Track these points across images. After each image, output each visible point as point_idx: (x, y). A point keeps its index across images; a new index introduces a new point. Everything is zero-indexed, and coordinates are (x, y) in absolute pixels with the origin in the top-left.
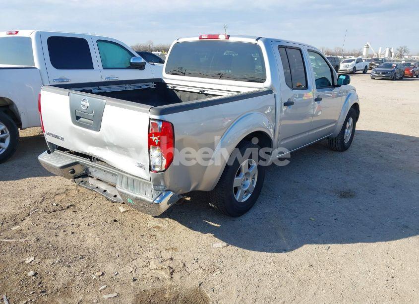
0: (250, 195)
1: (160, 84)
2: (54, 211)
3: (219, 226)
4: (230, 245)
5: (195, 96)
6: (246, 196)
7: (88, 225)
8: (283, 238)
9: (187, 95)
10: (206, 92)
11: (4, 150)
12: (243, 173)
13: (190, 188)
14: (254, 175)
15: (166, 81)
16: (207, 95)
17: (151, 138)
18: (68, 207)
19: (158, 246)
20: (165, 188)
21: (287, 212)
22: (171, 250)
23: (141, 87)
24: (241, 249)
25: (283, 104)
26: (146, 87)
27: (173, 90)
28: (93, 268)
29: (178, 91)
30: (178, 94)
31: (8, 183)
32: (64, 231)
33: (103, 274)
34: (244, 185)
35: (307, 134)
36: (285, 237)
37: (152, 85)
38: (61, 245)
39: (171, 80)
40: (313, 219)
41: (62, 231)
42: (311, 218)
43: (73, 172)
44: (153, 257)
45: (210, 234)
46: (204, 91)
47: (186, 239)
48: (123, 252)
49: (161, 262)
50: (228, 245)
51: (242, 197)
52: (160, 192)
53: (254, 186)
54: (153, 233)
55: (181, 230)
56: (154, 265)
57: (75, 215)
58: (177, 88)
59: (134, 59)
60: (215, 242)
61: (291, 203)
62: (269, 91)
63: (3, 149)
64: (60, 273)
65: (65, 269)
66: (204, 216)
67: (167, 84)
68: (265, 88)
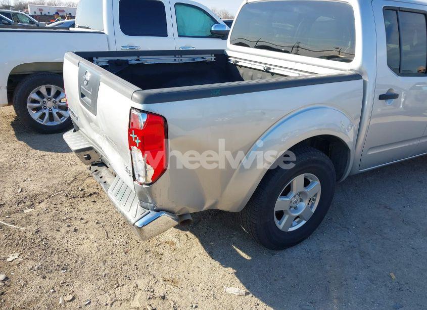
0: (304, 222)
1: (221, 56)
2: (74, 197)
3: (249, 258)
4: (251, 295)
5: (259, 75)
6: (299, 222)
7: (97, 223)
8: (335, 301)
9: (251, 73)
10: (272, 71)
11: (66, 119)
12: (295, 191)
13: (203, 206)
14: (316, 195)
15: (229, 53)
16: (273, 74)
17: (131, 135)
18: (91, 195)
19: (157, 273)
20: (154, 207)
21: (357, 255)
22: (170, 283)
23: (194, 59)
24: (264, 304)
25: (377, 96)
26: (202, 60)
27: (235, 65)
28: (68, 287)
29: (240, 66)
30: (241, 71)
31: (55, 154)
32: (68, 226)
33: (73, 299)
34: (296, 208)
35: (416, 142)
36: (338, 298)
37: (210, 58)
38: (55, 245)
39: (235, 53)
40: (394, 277)
41: (66, 225)
42: (392, 274)
43: (89, 158)
44: (143, 290)
45: (230, 270)
46: (270, 69)
47: (196, 270)
48: (113, 270)
49: (149, 298)
50: (247, 294)
51: (289, 225)
52: (147, 211)
53: (313, 210)
54: (161, 251)
55: (197, 254)
56: (138, 302)
57: (92, 206)
58: (240, 64)
59: (215, 26)
60: (232, 284)
61: (368, 242)
62: (356, 76)
63: (65, 117)
64: (31, 283)
65: (39, 280)
66: (234, 239)
67: (230, 57)
68: (351, 70)
